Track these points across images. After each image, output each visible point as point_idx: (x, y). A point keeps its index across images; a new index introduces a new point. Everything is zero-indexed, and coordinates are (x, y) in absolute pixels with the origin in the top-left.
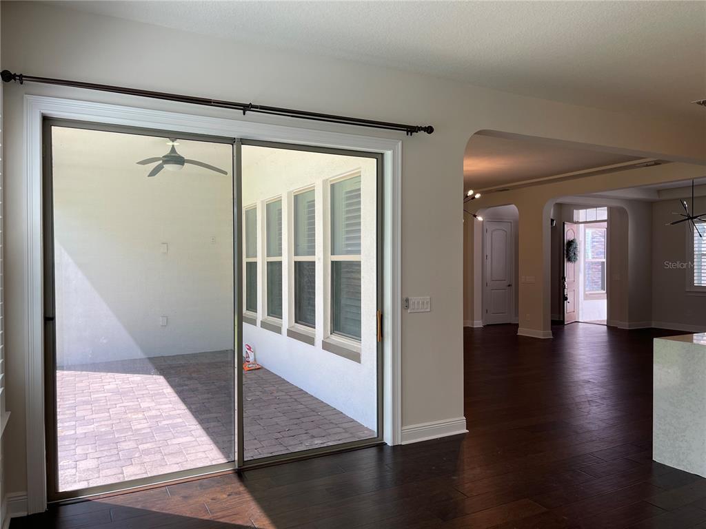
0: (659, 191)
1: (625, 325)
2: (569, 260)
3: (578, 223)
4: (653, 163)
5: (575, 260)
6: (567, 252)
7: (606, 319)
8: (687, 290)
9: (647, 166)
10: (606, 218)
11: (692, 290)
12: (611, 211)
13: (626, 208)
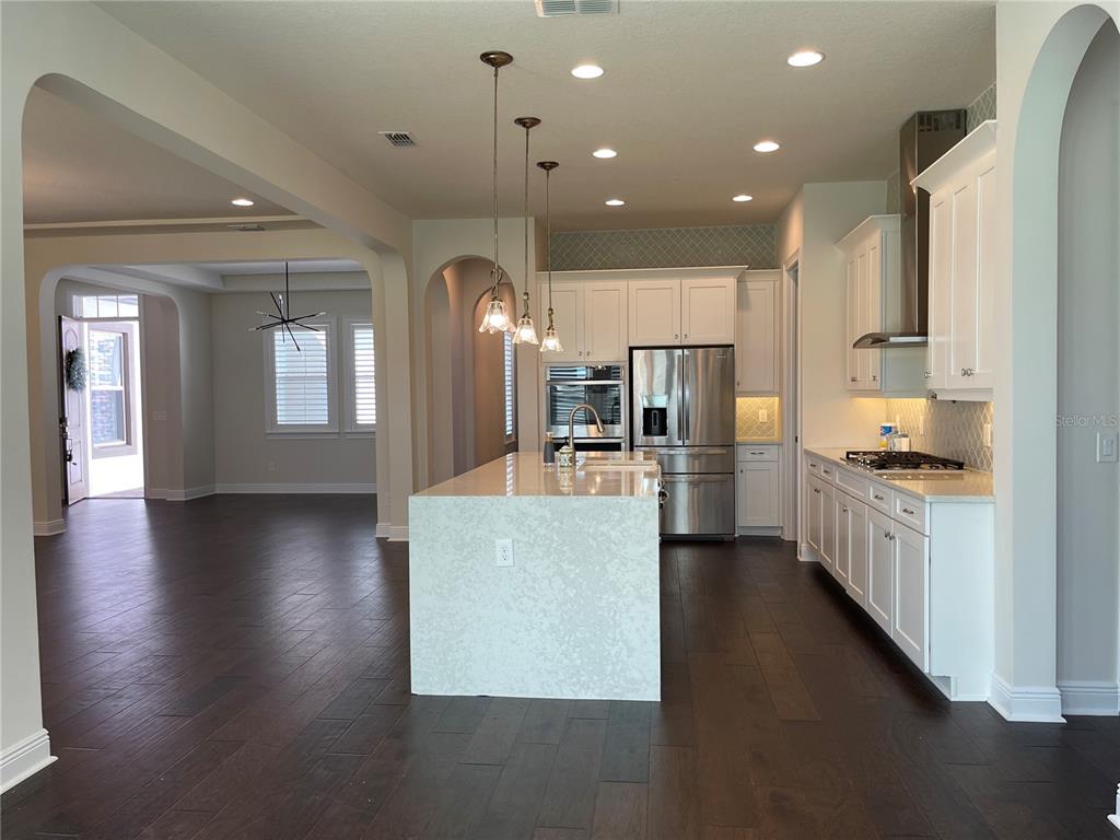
0: (225, 277)
1: (178, 495)
2: (72, 385)
3: (80, 319)
4: (255, 226)
5: (82, 386)
6: (68, 371)
7: (143, 485)
8: (268, 432)
9: (244, 229)
10: (137, 315)
11: (274, 431)
12: (146, 302)
13: (173, 298)
